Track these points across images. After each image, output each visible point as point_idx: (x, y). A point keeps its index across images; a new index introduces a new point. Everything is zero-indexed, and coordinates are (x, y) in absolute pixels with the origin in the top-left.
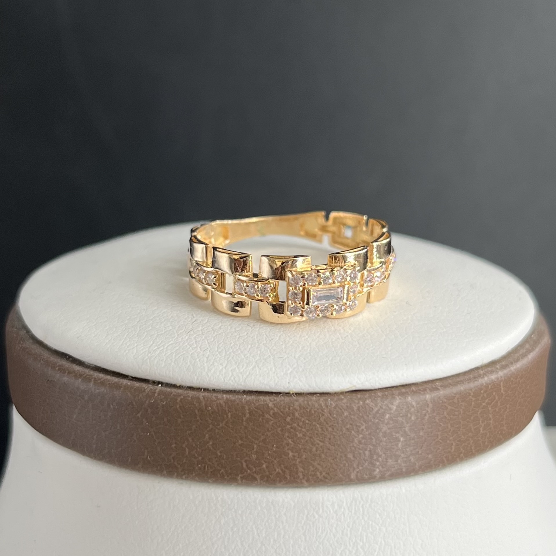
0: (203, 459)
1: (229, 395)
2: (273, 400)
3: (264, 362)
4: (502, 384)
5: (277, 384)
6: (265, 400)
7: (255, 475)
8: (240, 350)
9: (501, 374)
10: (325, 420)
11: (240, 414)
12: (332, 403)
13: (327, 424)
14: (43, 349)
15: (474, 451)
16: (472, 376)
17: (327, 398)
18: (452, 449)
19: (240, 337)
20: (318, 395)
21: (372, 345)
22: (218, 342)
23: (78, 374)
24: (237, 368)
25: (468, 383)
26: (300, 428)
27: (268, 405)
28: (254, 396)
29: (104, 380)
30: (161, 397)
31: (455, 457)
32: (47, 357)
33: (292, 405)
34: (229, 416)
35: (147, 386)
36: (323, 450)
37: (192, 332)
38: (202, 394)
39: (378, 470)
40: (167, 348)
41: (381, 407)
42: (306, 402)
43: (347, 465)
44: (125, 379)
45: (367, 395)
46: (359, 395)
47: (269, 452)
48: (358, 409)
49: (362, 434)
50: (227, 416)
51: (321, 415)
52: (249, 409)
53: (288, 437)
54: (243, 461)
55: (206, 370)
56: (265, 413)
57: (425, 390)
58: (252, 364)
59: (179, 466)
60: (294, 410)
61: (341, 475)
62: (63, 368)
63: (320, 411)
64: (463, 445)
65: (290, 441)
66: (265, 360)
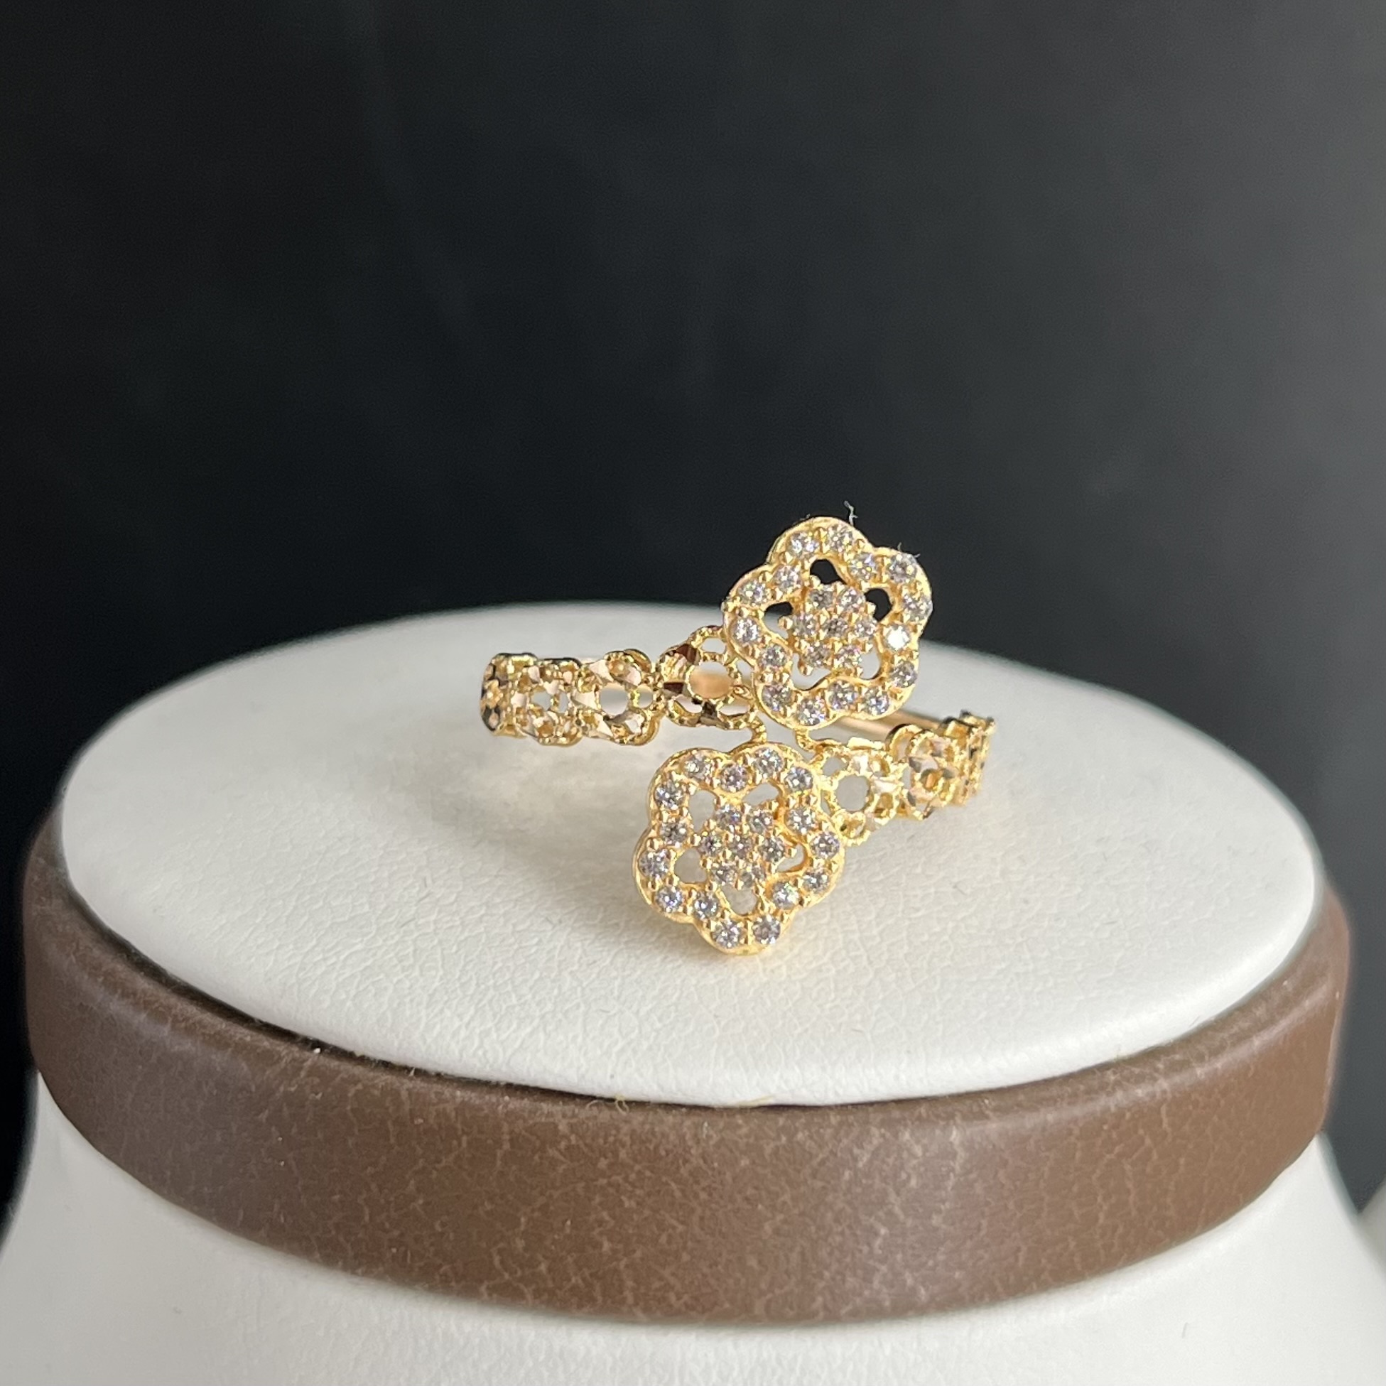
0: (402, 1235)
1: (469, 1092)
2: (569, 1114)
3: (560, 1021)
4: (1164, 1109)
5: (583, 1076)
6: (552, 1113)
7: (522, 1286)
8: (513, 983)
9: (1164, 1084)
10: (691, 1174)
11: (490, 1142)
12: (711, 1132)
13: (697, 1182)
14: (85, 923)
15: (1079, 1267)
16: (1082, 1087)
17: (701, 1119)
18: (1017, 1259)
19: (521, 948)
20: (684, 1110)
21: (833, 996)
22: (466, 957)
23: (142, 1001)
24: (493, 1029)
25: (1069, 1104)
26: (630, 1188)
27: (556, 1126)
28: (528, 1099)
29: (194, 1024)
30: (312, 1081)
31: (1025, 1279)
32: (86, 947)
33: (614, 1132)
34: (464, 1144)
35: (287, 1048)
36: (685, 1243)
37: (412, 926)
38: (407, 1084)
39: (820, 1299)
40: (346, 959)
41: (831, 1152)
42: (647, 1127)
43: (743, 1281)
44: (242, 1025)
45: (803, 1119)
46: (781, 1120)
47: (556, 1237)
48: (776, 1152)
49: (781, 1212)
50: (460, 1144)
51: (681, 1161)
52: (511, 1132)
53: (601, 1204)
54: (494, 1250)
55: (422, 1027)
56: (548, 1146)
57: (950, 1117)
58: (531, 1023)
59: (349, 1247)
60: (618, 1144)
61: (727, 1305)
62: (113, 980)
63: (680, 1150)
64: (1049, 1251)
65: (605, 1215)
66: (566, 1014)
